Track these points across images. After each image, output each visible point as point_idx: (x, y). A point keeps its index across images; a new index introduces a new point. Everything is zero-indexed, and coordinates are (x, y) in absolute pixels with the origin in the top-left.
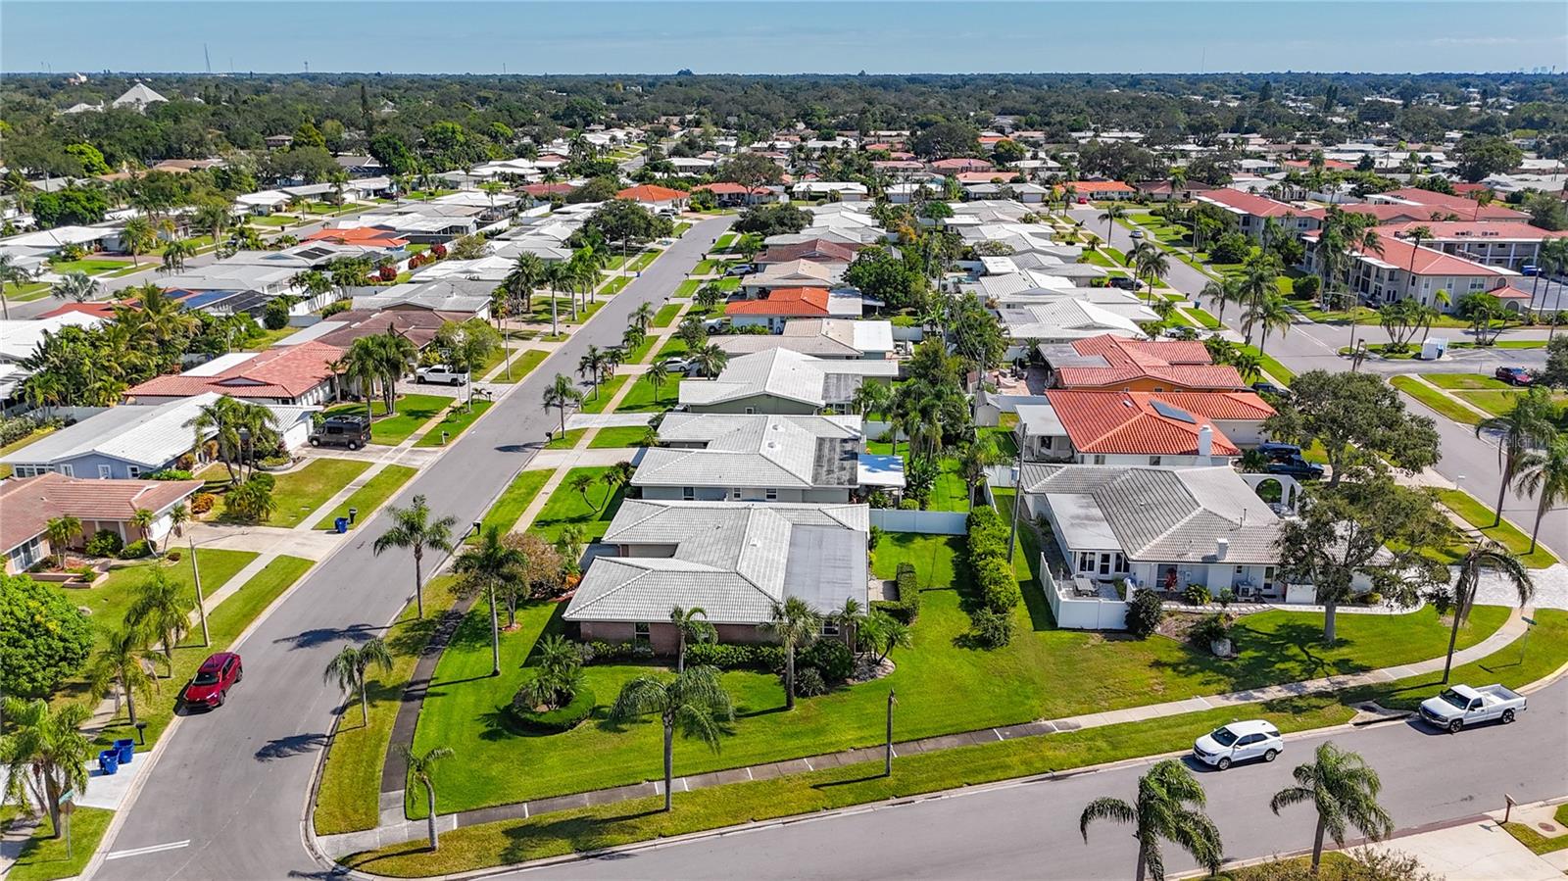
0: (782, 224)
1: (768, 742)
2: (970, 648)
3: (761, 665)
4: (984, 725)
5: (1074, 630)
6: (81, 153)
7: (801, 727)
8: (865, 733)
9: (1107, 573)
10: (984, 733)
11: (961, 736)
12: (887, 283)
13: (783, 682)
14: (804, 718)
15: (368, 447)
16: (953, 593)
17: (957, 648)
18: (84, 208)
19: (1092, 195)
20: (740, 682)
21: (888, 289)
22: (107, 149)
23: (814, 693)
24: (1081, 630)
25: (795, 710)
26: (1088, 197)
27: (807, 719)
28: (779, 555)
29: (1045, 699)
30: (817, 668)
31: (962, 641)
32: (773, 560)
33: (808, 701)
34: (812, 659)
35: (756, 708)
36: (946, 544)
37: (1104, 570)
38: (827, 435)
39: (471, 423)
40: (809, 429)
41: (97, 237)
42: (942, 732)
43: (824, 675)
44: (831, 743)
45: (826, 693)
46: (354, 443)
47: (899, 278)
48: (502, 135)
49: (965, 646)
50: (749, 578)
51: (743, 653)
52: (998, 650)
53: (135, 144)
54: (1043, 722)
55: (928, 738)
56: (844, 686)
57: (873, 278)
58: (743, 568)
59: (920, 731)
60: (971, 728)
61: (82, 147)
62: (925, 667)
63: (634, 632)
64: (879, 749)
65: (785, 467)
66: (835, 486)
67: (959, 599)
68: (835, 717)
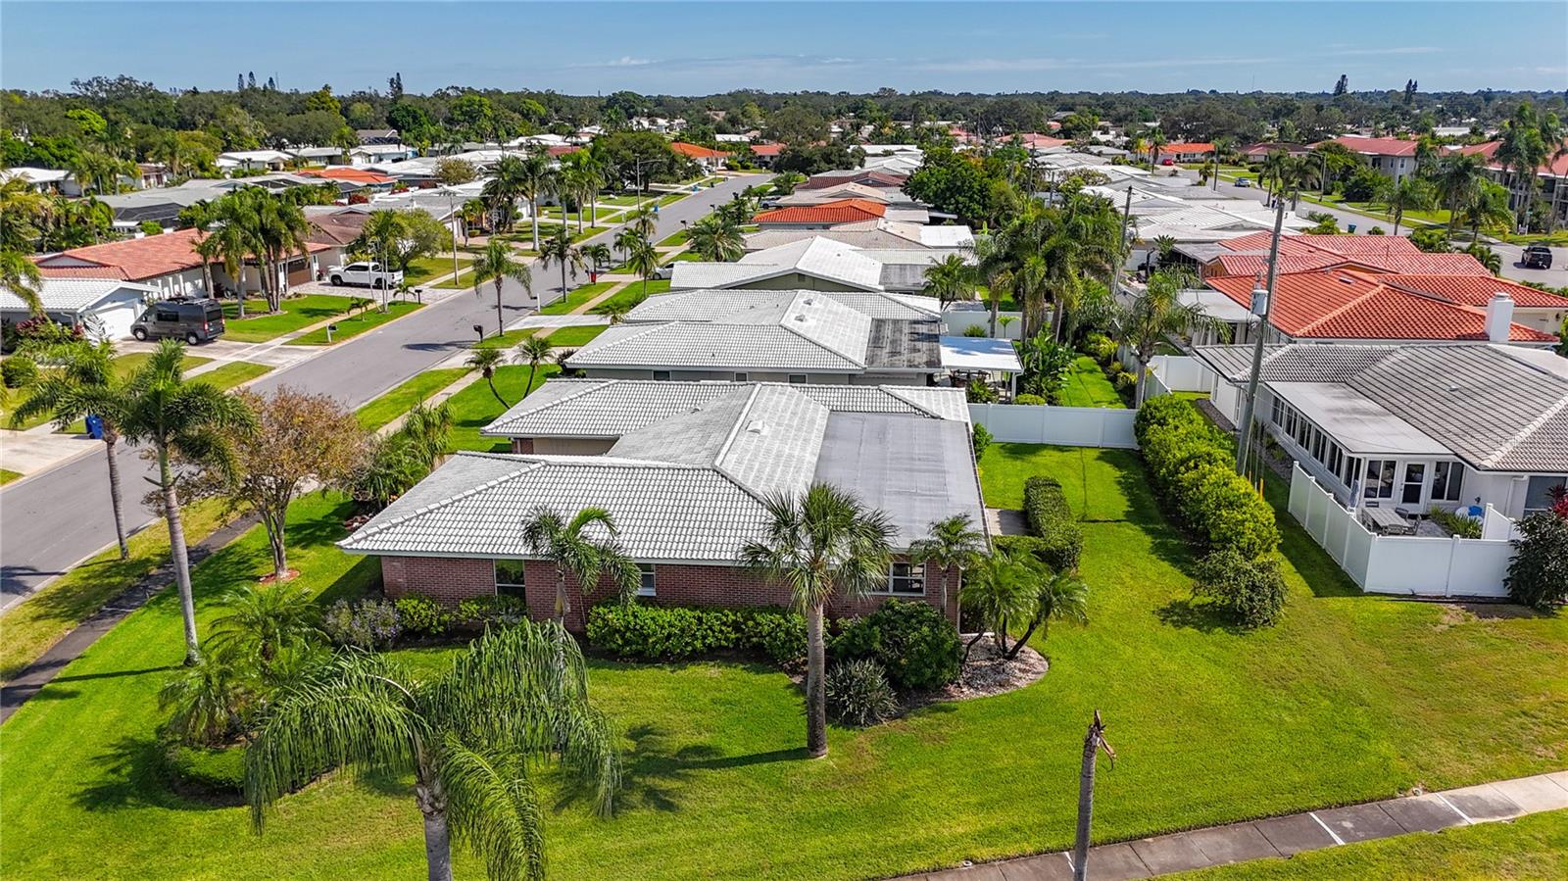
0: (829, 161)
1: (757, 838)
2: (1197, 626)
3: (757, 654)
4: (1284, 802)
5: (1400, 597)
6: (82, 118)
7: (841, 800)
8: (998, 819)
9: (1416, 500)
10: (1289, 824)
11: (1236, 832)
12: (960, 191)
13: (800, 690)
14: (849, 779)
15: (219, 343)
16: (1132, 531)
17: (1169, 626)
18: (53, 155)
19: (1178, 156)
20: (705, 690)
21: (961, 199)
22: (112, 117)
23: (872, 718)
24: (1413, 597)
25: (827, 759)
26: (1175, 158)
27: (856, 779)
28: (803, 449)
29: (1405, 741)
30: (880, 662)
31: (1177, 614)
32: (791, 456)
33: (858, 737)
34: (868, 640)
35: (738, 751)
36: (1099, 458)
37: (1412, 494)
38: (888, 316)
39: (382, 323)
40: (860, 308)
41: (54, 179)
42: (1188, 819)
43: (895, 682)
44: (917, 847)
45: (900, 716)
46: (195, 336)
47: (976, 185)
48: (535, 113)
49: (1185, 623)
50: (739, 478)
51: (718, 625)
52: (1259, 633)
53: (144, 113)
54: (1424, 797)
55: (1155, 834)
56: (943, 702)
57: (942, 186)
58: (729, 463)
59: (1132, 815)
60: (1254, 810)
61: (83, 112)
62: (1114, 668)
63: (491, 583)
64: (1036, 862)
65: (821, 342)
66: (905, 369)
67: (1148, 540)
68: (922, 776)
